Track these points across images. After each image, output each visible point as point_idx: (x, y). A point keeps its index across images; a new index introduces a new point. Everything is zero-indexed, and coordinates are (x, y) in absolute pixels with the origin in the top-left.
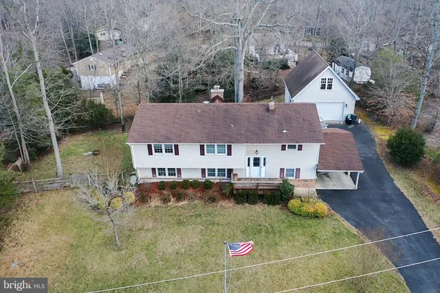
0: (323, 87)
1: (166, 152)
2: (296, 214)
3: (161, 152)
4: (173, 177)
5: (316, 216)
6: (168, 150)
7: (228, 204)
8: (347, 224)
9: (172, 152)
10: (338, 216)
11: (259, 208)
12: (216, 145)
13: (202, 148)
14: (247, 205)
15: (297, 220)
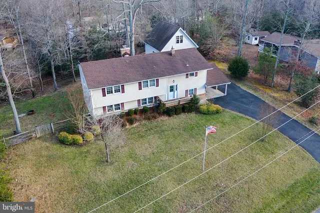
0: (178, 42)
1: (115, 92)
2: (206, 114)
3: (112, 93)
4: (119, 110)
5: (217, 112)
6: (117, 91)
7: (165, 118)
8: (235, 113)
9: (119, 91)
10: (227, 110)
11: (183, 116)
12: (149, 80)
13: (140, 84)
14: (175, 116)
15: (208, 117)
